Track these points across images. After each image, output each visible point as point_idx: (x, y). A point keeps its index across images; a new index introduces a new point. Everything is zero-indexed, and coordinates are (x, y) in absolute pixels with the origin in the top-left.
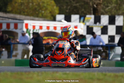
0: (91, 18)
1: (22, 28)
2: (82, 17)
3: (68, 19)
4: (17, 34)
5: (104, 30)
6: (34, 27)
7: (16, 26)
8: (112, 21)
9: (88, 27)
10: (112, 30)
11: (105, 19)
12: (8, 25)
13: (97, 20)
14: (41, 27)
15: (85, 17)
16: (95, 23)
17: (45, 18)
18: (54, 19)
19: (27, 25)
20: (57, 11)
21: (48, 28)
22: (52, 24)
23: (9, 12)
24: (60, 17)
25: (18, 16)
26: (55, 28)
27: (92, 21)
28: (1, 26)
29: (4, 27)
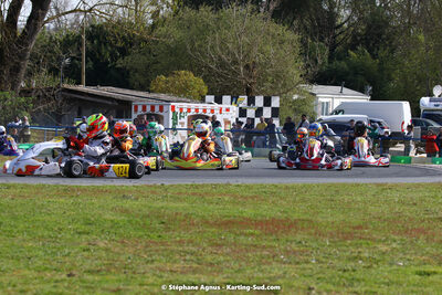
0: (244, 99)
1: (168, 112)
2: (234, 99)
3: (218, 100)
4: (162, 117)
5: (259, 112)
6: (181, 109)
7: (161, 109)
8: (267, 102)
9: (240, 108)
10: (267, 113)
11: (259, 101)
12: (153, 108)
13: (251, 101)
14: (189, 110)
15: (237, 98)
16: (249, 104)
17: (193, 99)
18: (203, 100)
19: (173, 107)
20: (206, 91)
21: (197, 110)
22: (201, 106)
23: (153, 91)
24: (210, 98)
25: (163, 96)
26: (205, 110)
27: (246, 102)
28: (144, 108)
29: (148, 109)
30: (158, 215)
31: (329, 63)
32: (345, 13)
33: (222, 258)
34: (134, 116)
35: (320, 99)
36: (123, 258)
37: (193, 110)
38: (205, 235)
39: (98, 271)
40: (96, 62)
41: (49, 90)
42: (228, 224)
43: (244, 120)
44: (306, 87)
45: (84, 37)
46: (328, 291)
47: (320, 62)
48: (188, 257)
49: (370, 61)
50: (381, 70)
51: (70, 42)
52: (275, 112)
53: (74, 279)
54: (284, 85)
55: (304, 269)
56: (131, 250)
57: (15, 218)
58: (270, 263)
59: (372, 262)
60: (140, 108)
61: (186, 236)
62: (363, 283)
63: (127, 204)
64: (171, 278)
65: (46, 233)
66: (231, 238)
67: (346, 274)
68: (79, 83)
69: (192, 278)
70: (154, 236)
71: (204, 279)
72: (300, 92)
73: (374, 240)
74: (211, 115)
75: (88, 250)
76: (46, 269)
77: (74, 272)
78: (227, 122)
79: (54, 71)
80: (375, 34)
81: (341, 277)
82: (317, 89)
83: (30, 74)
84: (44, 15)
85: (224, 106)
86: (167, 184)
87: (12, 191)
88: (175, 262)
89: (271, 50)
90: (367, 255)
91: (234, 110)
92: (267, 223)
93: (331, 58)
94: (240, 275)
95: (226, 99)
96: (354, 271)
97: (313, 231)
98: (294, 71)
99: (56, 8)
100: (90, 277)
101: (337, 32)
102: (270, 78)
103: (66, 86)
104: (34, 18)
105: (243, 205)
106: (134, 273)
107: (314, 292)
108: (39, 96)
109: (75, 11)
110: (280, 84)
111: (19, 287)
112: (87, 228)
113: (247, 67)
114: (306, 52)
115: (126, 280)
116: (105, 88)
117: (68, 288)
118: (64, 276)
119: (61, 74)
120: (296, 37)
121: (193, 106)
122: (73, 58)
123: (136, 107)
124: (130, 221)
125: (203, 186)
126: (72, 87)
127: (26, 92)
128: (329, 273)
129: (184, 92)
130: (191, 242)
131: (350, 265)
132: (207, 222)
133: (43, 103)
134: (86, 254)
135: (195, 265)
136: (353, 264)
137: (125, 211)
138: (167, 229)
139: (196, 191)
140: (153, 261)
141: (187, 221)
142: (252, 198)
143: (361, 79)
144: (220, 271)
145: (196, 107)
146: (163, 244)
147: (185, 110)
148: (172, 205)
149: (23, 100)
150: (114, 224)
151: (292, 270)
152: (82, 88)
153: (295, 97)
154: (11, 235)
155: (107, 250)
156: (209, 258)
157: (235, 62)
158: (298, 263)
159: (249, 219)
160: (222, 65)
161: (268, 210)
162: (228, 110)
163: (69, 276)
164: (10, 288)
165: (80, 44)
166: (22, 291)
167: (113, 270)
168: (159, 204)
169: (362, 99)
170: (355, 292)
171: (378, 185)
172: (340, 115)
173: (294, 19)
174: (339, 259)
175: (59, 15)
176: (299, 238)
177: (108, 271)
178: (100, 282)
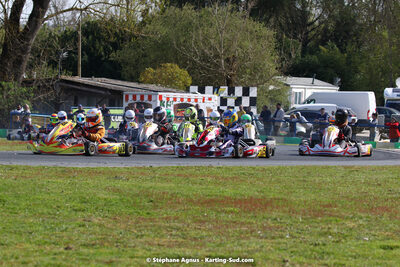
0: (224, 90)
1: (156, 101)
2: (216, 89)
3: (202, 91)
5: (238, 101)
6: (168, 99)
7: (150, 98)
8: (246, 92)
9: (221, 98)
10: (246, 102)
11: (239, 91)
12: (142, 97)
13: (231, 91)
14: (175, 99)
15: (219, 88)
16: (229, 94)
17: (178, 89)
18: (187, 90)
19: (161, 97)
20: (190, 82)
21: (182, 99)
22: (186, 96)
23: (142, 82)
24: (194, 89)
25: (152, 87)
26: (189, 100)
27: (226, 92)
28: (134, 97)
29: (138, 98)
30: (147, 194)
31: (302, 56)
32: (316, 12)
33: (204, 234)
34: (125, 104)
35: (294, 90)
36: (115, 233)
37: (178, 100)
38: (190, 212)
39: (93, 245)
40: (90, 55)
41: (48, 81)
42: (210, 202)
43: (224, 108)
44: (281, 78)
45: (80, 33)
46: (301, 264)
47: (293, 56)
48: (174, 232)
49: (338, 55)
50: (349, 63)
51: (68, 38)
52: (253, 101)
53: (71, 252)
54: (261, 77)
55: (279, 243)
56: (123, 226)
57: (17, 196)
58: (248, 238)
59: (341, 238)
60: (131, 98)
61: (173, 214)
62: (332, 256)
63: (119, 184)
64: (159, 251)
65: (45, 211)
66: (213, 216)
67: (317, 248)
68: (75, 74)
69: (177, 251)
70: (143, 213)
71: (188, 252)
72: (276, 83)
73: (342, 217)
74: (195, 104)
75: (83, 226)
76: (46, 242)
77: (71, 246)
78: (210, 110)
79: (53, 64)
80: (343, 31)
81: (312, 251)
82: (290, 80)
83: (31, 66)
84: (44, 13)
85: (206, 96)
86: (155, 166)
87: (15, 172)
88: (162, 236)
89: (248, 44)
90: (335, 230)
91: (216, 99)
92: (245, 201)
93: (304, 52)
94: (221, 249)
95: (209, 89)
96: (324, 245)
97: (287, 209)
98: (270, 64)
99: (55, 6)
100: (85, 250)
101: (309, 28)
102: (248, 71)
103: (63, 77)
104: (35, 16)
105: (224, 185)
106: (125, 246)
107: (288, 264)
108: (39, 87)
109: (72, 9)
110: (258, 76)
111: (21, 259)
112: (83, 206)
113: (227, 60)
114: (281, 47)
115: (119, 252)
116: (99, 79)
117: (65, 260)
118: (62, 249)
119: (59, 66)
120: (272, 33)
121: (179, 95)
122: (70, 52)
123: (127, 96)
124: (121, 200)
125: (187, 168)
126: (70, 78)
127: (28, 83)
128: (302, 247)
129: (170, 83)
130: (176, 218)
131: (321, 240)
132: (191, 201)
133: (43, 92)
134: (82, 229)
135: (180, 240)
136: (323, 239)
137: (117, 191)
138: (156, 207)
139: (181, 172)
140: (142, 236)
141: (173, 200)
142: (233, 178)
143: (331, 71)
144: (204, 245)
145: (181, 96)
146: (151, 220)
147: (171, 99)
148: (159, 184)
149: (25, 89)
150: (107, 203)
151: (268, 244)
152: (78, 79)
153: (271, 87)
154: (14, 212)
155: (100, 226)
156: (193, 233)
157: (217, 56)
158: (273, 238)
159: (230, 198)
160: (205, 58)
161: (247, 190)
162: (210, 99)
163: (66, 249)
164: (13, 260)
165: (77, 40)
166: (24, 263)
167: (106, 244)
168: (148, 184)
169: (332, 89)
170: (326, 265)
171: (346, 167)
172: (312, 104)
173: (270, 17)
174: (311, 234)
175: (57, 13)
176: (274, 215)
177: (102, 245)
178: (94, 254)
